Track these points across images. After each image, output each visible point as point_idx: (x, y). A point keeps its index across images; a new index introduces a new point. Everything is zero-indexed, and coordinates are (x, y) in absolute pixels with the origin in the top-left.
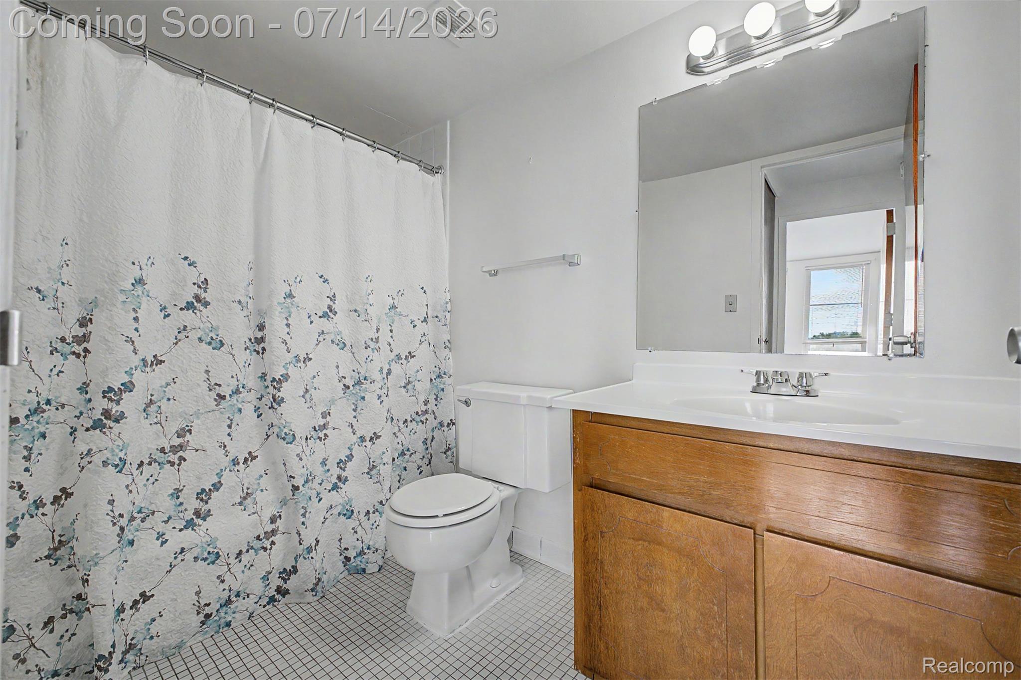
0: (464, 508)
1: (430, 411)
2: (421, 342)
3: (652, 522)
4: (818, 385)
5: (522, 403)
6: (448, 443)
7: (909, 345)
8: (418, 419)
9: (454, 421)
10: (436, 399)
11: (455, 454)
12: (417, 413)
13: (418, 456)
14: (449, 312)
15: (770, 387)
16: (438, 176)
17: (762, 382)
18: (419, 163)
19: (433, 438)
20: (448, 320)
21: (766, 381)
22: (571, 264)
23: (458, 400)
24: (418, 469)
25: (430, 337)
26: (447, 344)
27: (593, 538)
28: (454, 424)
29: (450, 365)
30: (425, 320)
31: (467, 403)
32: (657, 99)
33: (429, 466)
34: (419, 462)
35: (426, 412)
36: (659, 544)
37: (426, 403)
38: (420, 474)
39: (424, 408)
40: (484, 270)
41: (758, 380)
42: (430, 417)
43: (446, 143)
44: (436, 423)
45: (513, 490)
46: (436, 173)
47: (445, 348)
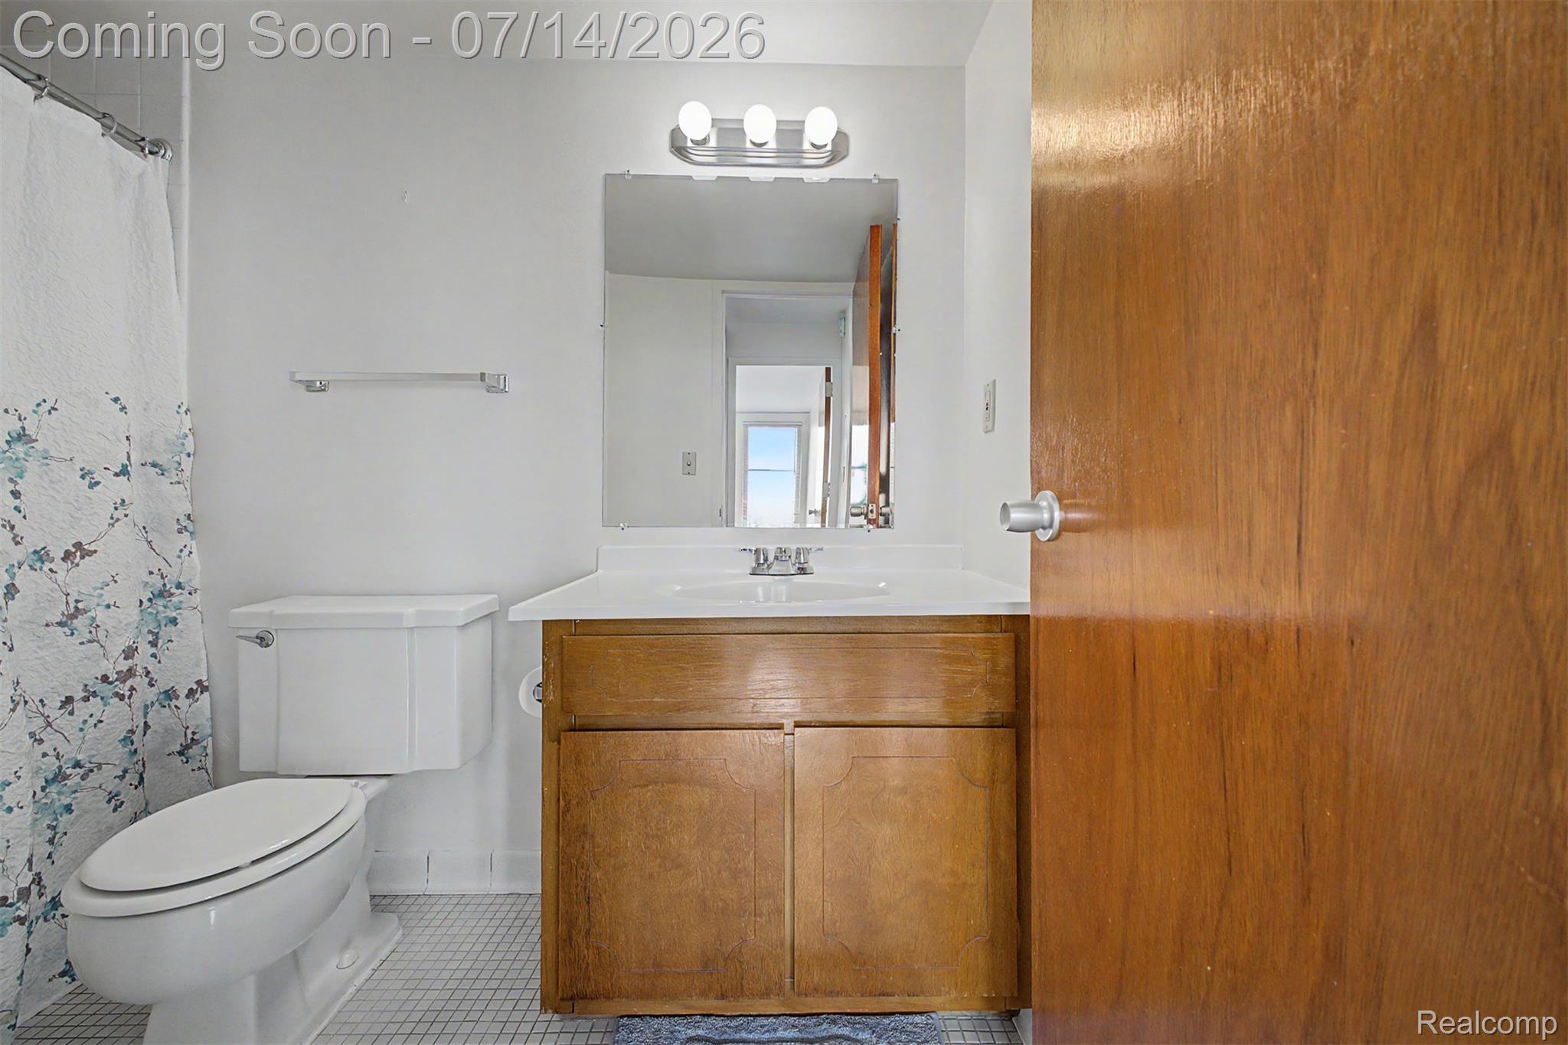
0: (286, 842)
1: (140, 671)
2: (114, 521)
3: (667, 755)
4: (812, 564)
5: (405, 625)
6: (189, 732)
7: (863, 517)
8: (106, 690)
9: (206, 684)
10: (154, 644)
11: (209, 751)
12: (105, 679)
13: (109, 773)
14: (189, 455)
15: (769, 567)
16: (156, 162)
17: (762, 561)
18: (102, 117)
19: (147, 726)
20: (187, 473)
21: (766, 560)
22: (490, 389)
23: (237, 637)
24: (109, 801)
25: (138, 512)
26: (185, 522)
27: (578, 803)
28: (204, 689)
29: (194, 568)
30: (124, 472)
31: (263, 641)
32: (631, 173)
33: (140, 788)
34: (112, 785)
35: (131, 672)
36: (674, 781)
37: (129, 653)
38: (115, 810)
39: (123, 666)
40: (298, 377)
41: (758, 559)
42: (137, 681)
43: (180, 98)
44: (151, 694)
45: (383, 782)
46: (151, 153)
47: (180, 532)
